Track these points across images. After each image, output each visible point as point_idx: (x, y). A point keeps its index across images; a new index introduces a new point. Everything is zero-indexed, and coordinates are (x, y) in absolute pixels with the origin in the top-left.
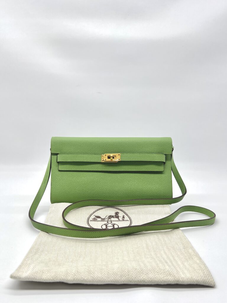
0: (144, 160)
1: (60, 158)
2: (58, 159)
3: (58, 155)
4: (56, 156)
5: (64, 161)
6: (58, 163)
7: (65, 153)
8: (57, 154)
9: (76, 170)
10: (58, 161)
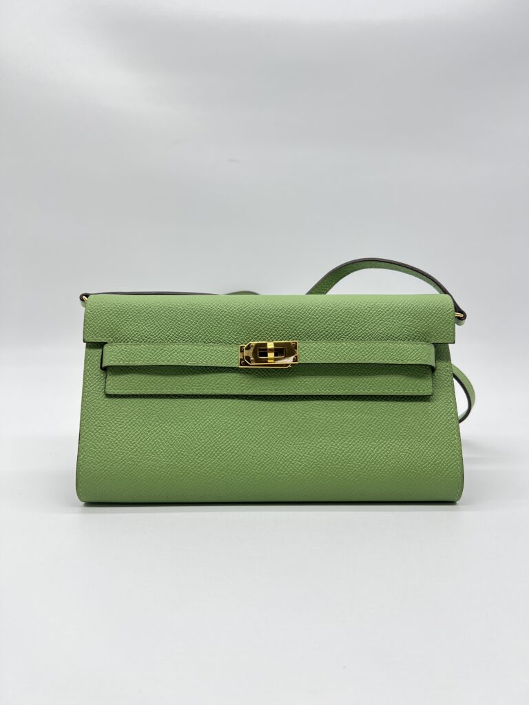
0: (371, 361)
1: (113, 356)
2: (104, 360)
3: (106, 347)
4: (101, 350)
5: (122, 363)
6: (105, 369)
7: (126, 340)
8: (101, 345)
9: (159, 393)
10: (105, 364)
